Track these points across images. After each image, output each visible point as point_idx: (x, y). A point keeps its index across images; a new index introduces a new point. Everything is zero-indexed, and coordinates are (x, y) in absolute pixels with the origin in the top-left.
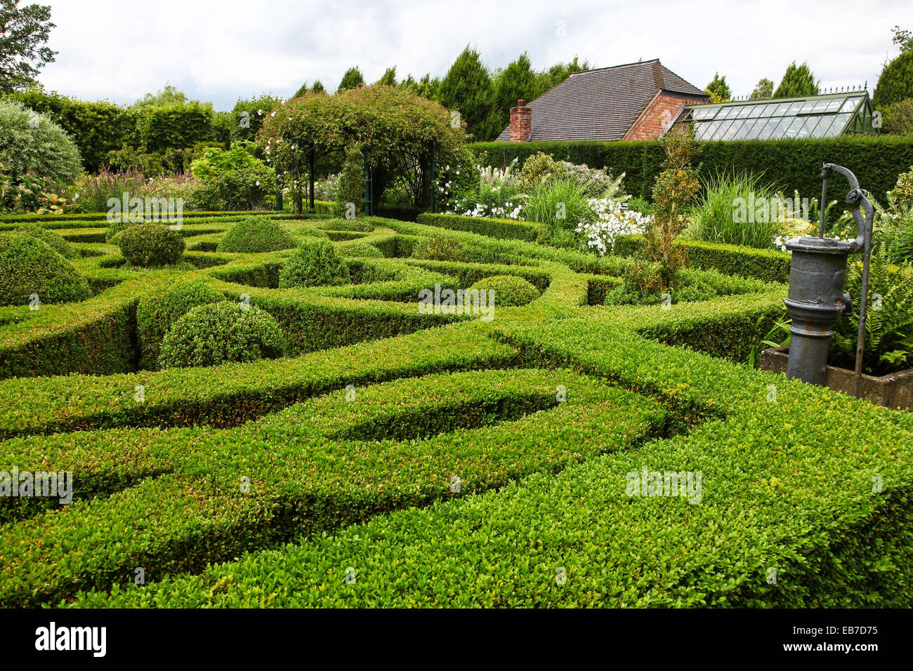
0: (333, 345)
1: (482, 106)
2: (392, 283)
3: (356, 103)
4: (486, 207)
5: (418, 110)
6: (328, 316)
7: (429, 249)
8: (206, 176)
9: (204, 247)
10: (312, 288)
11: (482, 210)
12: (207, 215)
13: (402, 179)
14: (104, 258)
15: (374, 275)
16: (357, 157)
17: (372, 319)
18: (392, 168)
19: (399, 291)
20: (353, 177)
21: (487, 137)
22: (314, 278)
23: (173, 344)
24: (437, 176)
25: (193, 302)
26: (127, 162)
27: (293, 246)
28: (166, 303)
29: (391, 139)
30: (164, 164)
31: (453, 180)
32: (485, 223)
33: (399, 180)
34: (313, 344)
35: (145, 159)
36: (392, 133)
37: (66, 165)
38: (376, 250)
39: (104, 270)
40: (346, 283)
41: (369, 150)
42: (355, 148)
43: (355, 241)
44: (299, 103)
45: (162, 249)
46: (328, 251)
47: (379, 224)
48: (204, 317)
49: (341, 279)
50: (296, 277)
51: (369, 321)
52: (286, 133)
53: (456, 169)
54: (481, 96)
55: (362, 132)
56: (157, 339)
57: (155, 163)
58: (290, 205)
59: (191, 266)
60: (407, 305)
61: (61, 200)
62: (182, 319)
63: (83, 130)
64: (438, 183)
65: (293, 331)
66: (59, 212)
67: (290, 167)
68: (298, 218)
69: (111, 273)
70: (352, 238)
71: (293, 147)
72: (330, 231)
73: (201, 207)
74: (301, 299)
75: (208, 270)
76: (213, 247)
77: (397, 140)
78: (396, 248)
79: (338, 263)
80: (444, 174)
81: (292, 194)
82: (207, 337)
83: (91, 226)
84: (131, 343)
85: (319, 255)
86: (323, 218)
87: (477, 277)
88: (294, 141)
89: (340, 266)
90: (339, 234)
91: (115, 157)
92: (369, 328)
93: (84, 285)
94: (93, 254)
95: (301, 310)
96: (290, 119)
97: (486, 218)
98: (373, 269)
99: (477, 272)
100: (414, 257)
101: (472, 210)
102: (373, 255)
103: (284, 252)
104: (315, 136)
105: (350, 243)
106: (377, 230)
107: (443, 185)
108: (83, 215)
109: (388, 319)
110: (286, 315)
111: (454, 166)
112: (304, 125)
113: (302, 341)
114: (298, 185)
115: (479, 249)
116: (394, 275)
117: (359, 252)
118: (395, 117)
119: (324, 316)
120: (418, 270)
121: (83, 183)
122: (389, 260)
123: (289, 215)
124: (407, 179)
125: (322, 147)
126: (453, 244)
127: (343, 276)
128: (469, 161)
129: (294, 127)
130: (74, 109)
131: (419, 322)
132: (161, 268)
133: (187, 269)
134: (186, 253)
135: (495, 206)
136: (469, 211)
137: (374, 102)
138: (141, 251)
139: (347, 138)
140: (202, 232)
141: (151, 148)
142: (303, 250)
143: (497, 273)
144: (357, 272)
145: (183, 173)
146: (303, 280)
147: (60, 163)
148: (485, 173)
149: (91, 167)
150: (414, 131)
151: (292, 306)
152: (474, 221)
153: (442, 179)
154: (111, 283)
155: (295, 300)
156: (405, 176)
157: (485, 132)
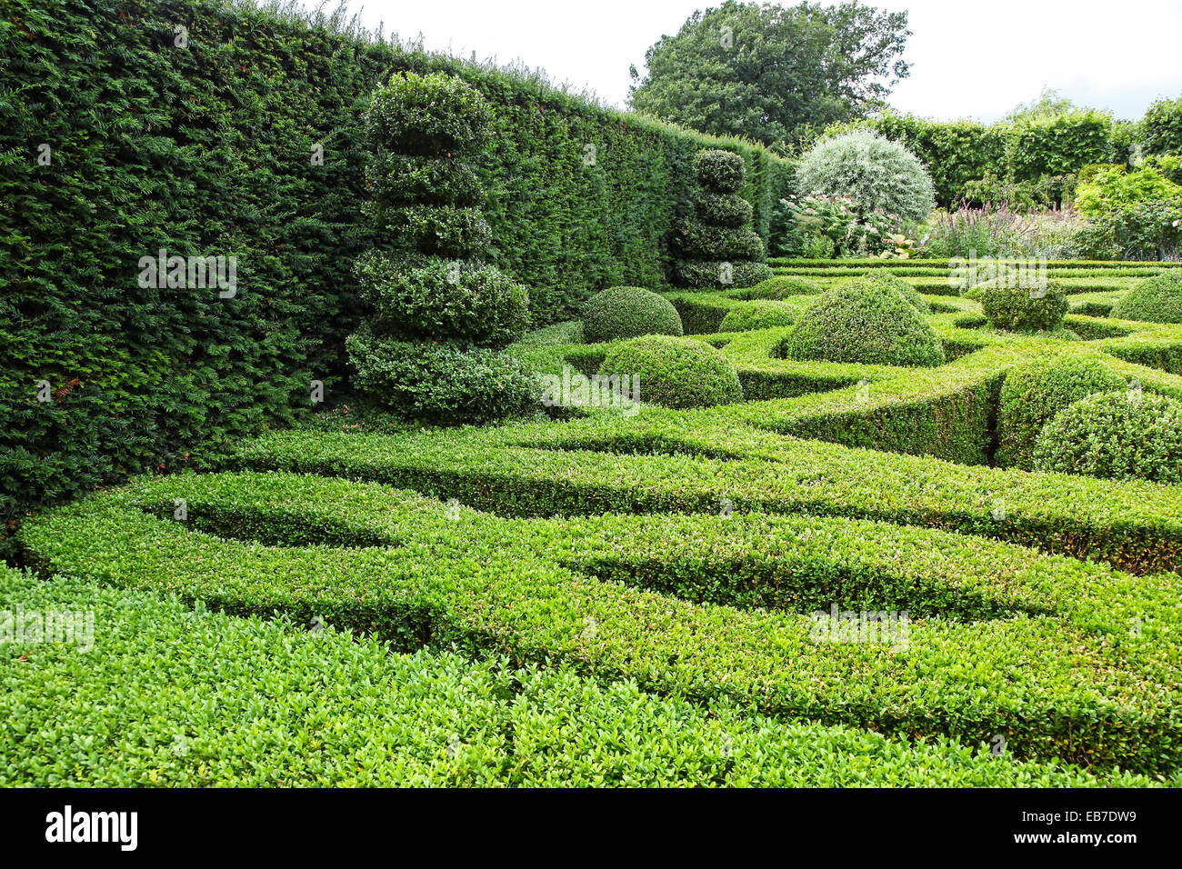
8: (1096, 212)
9: (1090, 310)
12: (1094, 266)
14: (959, 316)
23: (1057, 439)
25: (1081, 385)
26: (989, 194)
28: (1042, 382)
30: (1036, 198)
35: (1010, 189)
37: (917, 200)
39: (960, 331)
45: (1037, 310)
48: (1107, 408)
56: (1024, 427)
57: (1023, 195)
59: (1074, 335)
61: (908, 242)
62: (1073, 407)
63: (937, 157)
66: (904, 256)
69: (969, 336)
73: (1084, 254)
75: (1097, 343)
76: (1105, 311)
82: (1108, 438)
83: (940, 275)
84: (989, 427)
91: (972, 189)
93: (938, 348)
94: (944, 309)
108: (931, 261)
121: (936, 220)
130: (929, 133)
132: (1033, 334)
133: (1068, 338)
134: (1068, 317)
138: (1008, 310)
140: (1087, 290)
141: (1021, 176)
145: (1059, 208)
147: (911, 198)
149: (944, 200)
154: (969, 349)
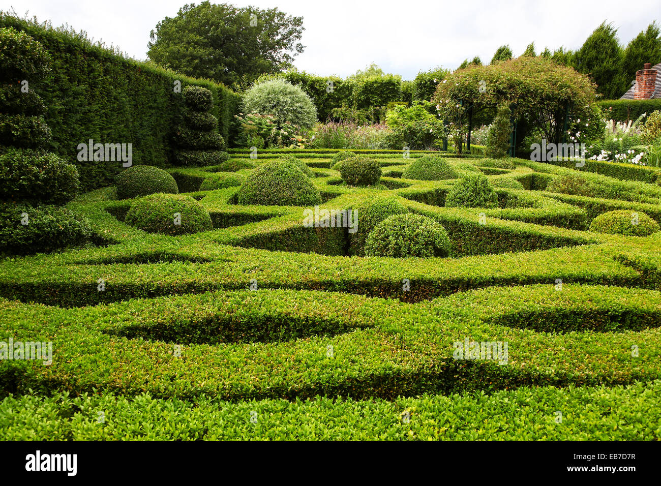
0: (483, 251)
1: (608, 71)
2: (531, 209)
3: (508, 71)
4: (610, 153)
5: (557, 76)
6: (482, 230)
7: (561, 185)
8: (395, 126)
9: (393, 174)
10: (471, 209)
11: (606, 155)
12: (395, 153)
13: (539, 130)
14: (330, 179)
15: (516, 202)
16: (506, 112)
17: (516, 236)
18: (531, 121)
19: (537, 216)
20: (502, 128)
21: (611, 96)
22: (471, 201)
23: (375, 239)
24: (569, 128)
25: (387, 212)
26: (345, 115)
27: (456, 177)
28: (369, 211)
29: (533, 98)
30: (368, 118)
31: (582, 131)
32: (609, 166)
33: (536, 130)
34: (468, 250)
35: (355, 113)
36: (534, 94)
37: (308, 117)
38: (518, 183)
39: (330, 186)
40: (495, 206)
41: (516, 107)
42: (505, 106)
43: (501, 176)
44: (464, 73)
45: (367, 175)
46: (483, 182)
47: (520, 164)
48: (397, 223)
49: (491, 204)
50: (458, 200)
51: (512, 237)
52: (453, 95)
53: (586, 122)
54: (608, 64)
55: (511, 94)
56: (361, 235)
57: (361, 116)
58: (453, 147)
59: (385, 187)
60: (544, 227)
61: (304, 140)
62: (382, 223)
63: (318, 95)
64: (569, 133)
65: (454, 239)
66: (302, 148)
67: (455, 120)
68: (458, 157)
69: (334, 189)
70: (498, 173)
71: (457, 106)
72: (482, 168)
73: (391, 146)
74: (462, 217)
75: (396, 191)
76: (399, 175)
77: (538, 99)
78: (533, 183)
79: (490, 191)
80: (575, 126)
81: (456, 139)
82: (398, 237)
83: (321, 157)
84: (345, 236)
85: (476, 185)
86: (477, 157)
87: (601, 210)
88: (459, 101)
89: (491, 194)
90: (489, 170)
91: (337, 112)
92: (512, 242)
93: (318, 196)
94: (322, 175)
95: (462, 224)
96: (457, 85)
97: (609, 163)
98: (515, 197)
99: (601, 206)
100: (548, 191)
101: (598, 155)
102: (516, 187)
103: (449, 181)
104: (474, 97)
105: (498, 177)
106: (518, 168)
107: (574, 135)
108: (316, 150)
109: (528, 237)
110: (451, 226)
111: (584, 120)
112: (466, 89)
113: (461, 246)
114: (460, 133)
115: (603, 187)
116: (533, 203)
117: (505, 184)
118: (539, 81)
119: (478, 230)
120: (553, 201)
121: (318, 129)
122: (528, 191)
123: (452, 154)
124: (544, 130)
125: (480, 104)
126: (582, 182)
127: (493, 202)
128: (597, 116)
129: (460, 91)
130: (314, 82)
131: (553, 241)
132: (366, 187)
133: (382, 189)
134: (382, 178)
135: (618, 153)
136: (595, 157)
137: (521, 71)
138: (353, 175)
139: (498, 98)
140: (391, 164)
141: (359, 107)
142: (465, 180)
143: (619, 208)
144: (503, 199)
145: (379, 123)
146: (463, 202)
147: (305, 116)
148: (610, 124)
149: (322, 118)
150: (553, 93)
151: (456, 220)
152: (599, 164)
153: (573, 130)
154: (334, 196)
155: (458, 216)
156: (542, 128)
157: (610, 91)
